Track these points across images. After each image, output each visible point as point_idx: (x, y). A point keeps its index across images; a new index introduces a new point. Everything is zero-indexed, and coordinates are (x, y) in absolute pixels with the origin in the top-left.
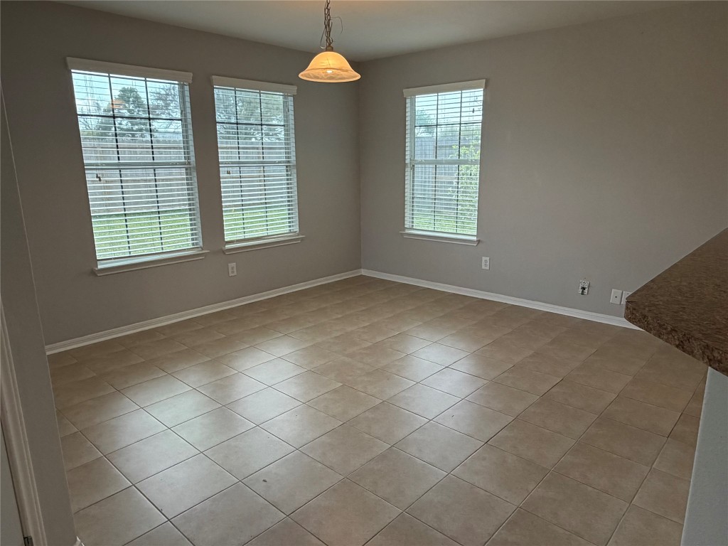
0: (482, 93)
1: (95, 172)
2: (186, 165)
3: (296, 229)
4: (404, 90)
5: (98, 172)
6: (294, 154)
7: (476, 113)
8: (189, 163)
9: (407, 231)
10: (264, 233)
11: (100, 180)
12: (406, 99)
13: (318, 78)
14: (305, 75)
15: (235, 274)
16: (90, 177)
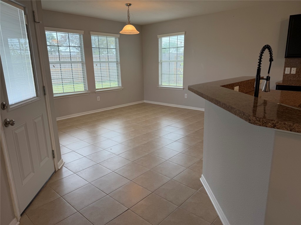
0: (184, 36)
1: (52, 64)
2: (82, 62)
3: (120, 85)
4: (158, 36)
5: (53, 64)
6: (119, 59)
7: (182, 43)
8: (83, 62)
9: (160, 86)
10: (109, 87)
11: (54, 67)
12: (158, 39)
13: (126, 33)
14: (122, 32)
15: (99, 100)
16: (51, 66)
